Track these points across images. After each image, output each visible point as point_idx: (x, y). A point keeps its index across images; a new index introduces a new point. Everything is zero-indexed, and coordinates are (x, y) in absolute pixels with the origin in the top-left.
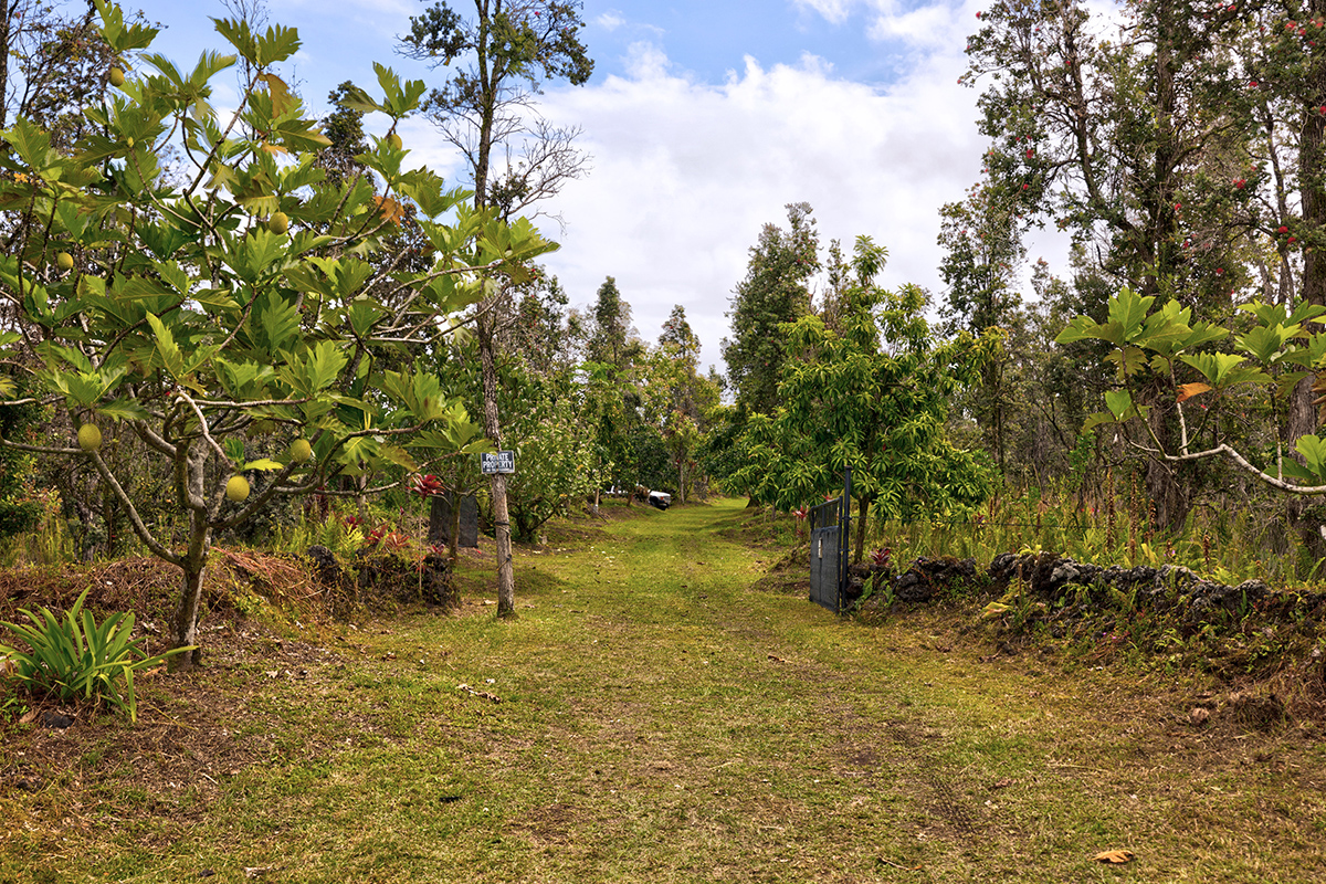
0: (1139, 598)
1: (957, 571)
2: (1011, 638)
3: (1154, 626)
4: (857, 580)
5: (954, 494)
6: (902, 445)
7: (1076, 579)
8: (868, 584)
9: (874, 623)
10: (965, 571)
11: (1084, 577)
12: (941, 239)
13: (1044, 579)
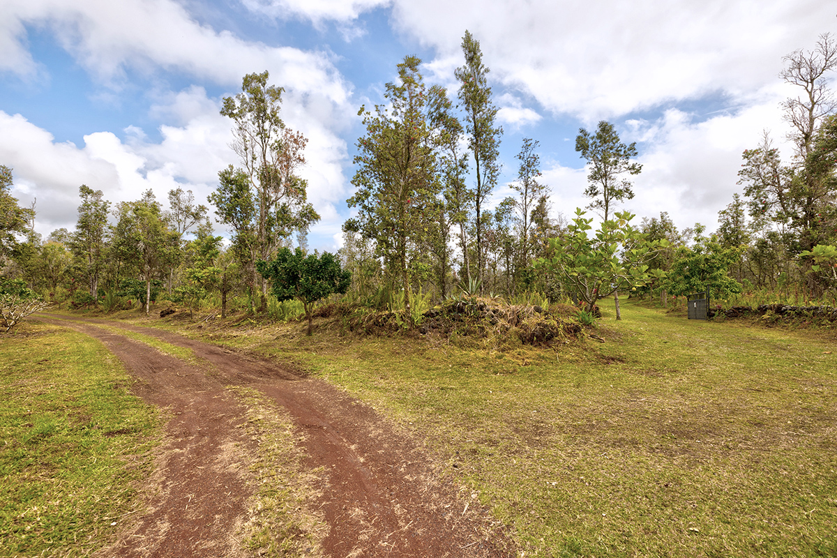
0: (814, 314)
1: (745, 309)
2: (770, 324)
3: (820, 319)
4: (713, 312)
5: (731, 291)
6: (715, 278)
7: (790, 310)
8: (717, 313)
9: (720, 322)
10: (749, 309)
11: (793, 309)
12: (719, 221)
13: (779, 310)
